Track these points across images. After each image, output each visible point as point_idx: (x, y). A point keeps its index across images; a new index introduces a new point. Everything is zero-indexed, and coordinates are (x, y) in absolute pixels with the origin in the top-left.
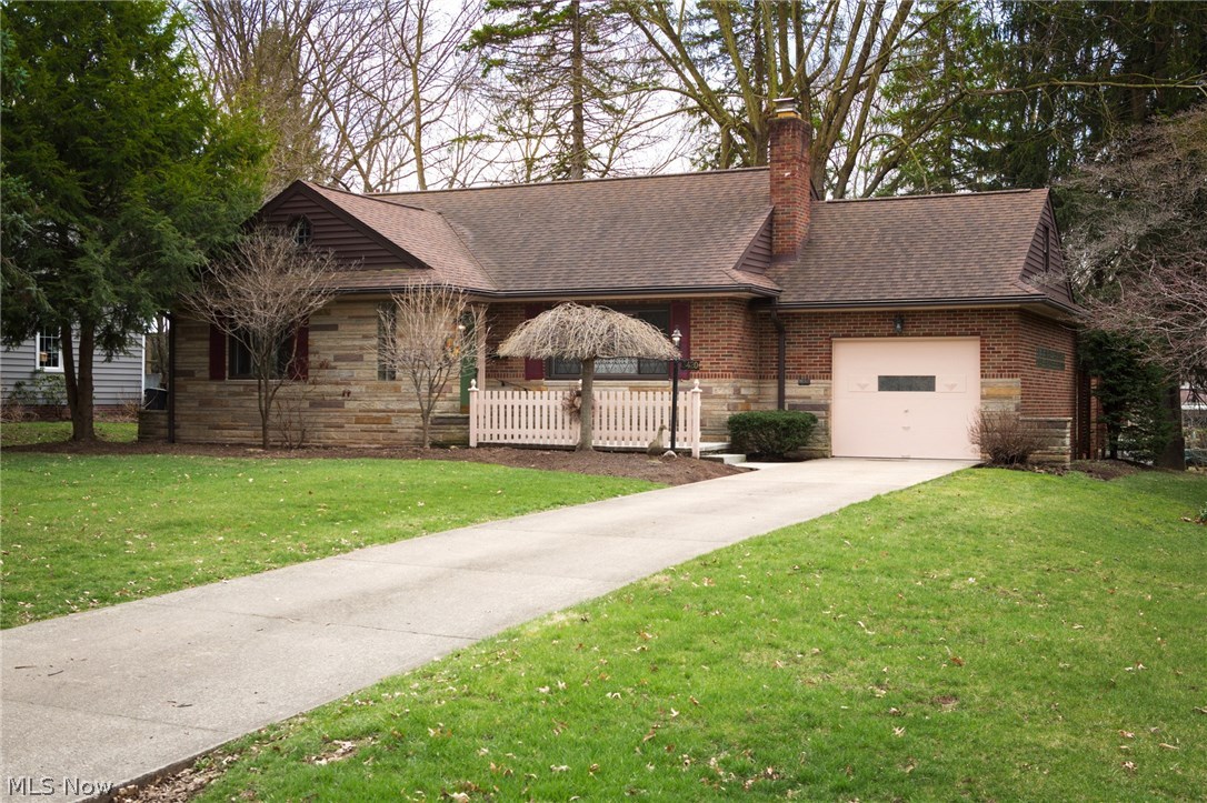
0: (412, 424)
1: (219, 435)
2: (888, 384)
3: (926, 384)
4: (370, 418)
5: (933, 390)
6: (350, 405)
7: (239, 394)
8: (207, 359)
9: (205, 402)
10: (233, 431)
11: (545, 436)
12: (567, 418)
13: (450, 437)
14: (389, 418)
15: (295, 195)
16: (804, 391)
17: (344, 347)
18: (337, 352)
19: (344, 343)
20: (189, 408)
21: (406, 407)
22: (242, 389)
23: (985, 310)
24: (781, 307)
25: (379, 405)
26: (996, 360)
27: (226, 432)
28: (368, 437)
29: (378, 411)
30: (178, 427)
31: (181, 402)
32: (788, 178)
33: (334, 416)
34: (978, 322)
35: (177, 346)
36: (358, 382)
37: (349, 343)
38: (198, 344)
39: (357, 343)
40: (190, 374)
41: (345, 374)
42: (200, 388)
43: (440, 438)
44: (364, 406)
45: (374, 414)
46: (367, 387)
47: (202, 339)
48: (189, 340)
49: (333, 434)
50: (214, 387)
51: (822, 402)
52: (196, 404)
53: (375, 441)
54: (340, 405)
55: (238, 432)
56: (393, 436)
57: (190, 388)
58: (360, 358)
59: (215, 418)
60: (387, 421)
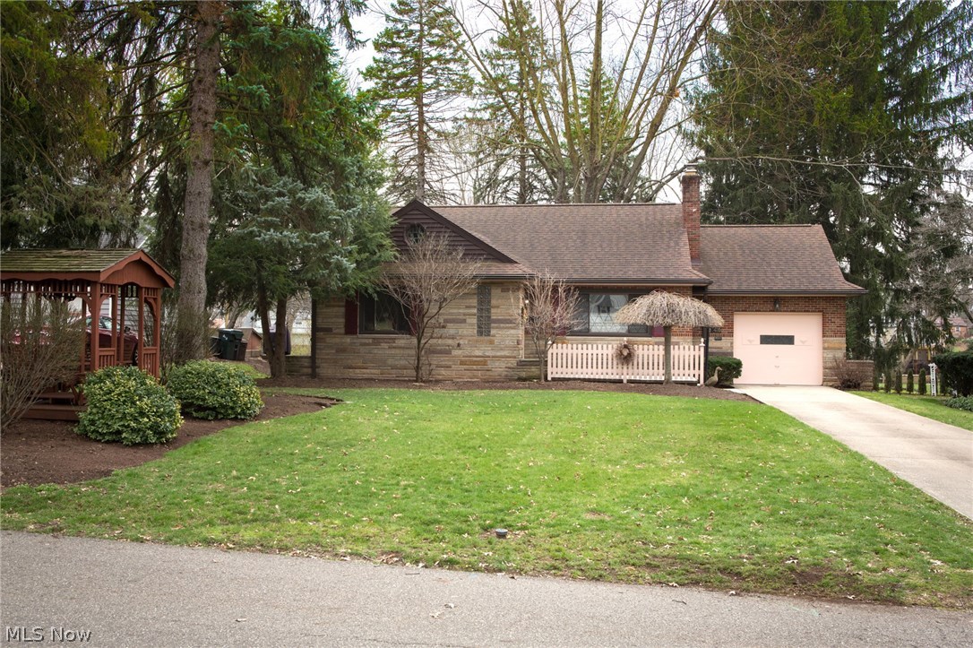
0: (504, 365)
1: (352, 373)
2: (766, 340)
3: (789, 340)
4: (471, 361)
5: (793, 344)
6: (456, 352)
7: (368, 344)
8: (343, 320)
9: (341, 350)
10: (364, 371)
11: (600, 373)
12: (615, 363)
13: (531, 374)
14: (486, 361)
15: (413, 210)
16: (718, 344)
17: (452, 314)
18: (446, 317)
19: (452, 311)
20: (328, 354)
21: (498, 354)
22: (371, 341)
23: (827, 297)
24: (711, 293)
25: (477, 353)
26: (833, 327)
27: (358, 371)
28: (470, 374)
29: (477, 357)
30: (319, 367)
31: (320, 349)
32: (695, 212)
33: (444, 360)
34: (822, 304)
35: (318, 310)
36: (462, 337)
37: (455, 311)
38: (336, 309)
39: (461, 311)
40: (328, 330)
41: (452, 332)
42: (337, 340)
43: (523, 375)
44: (467, 353)
45: (475, 359)
46: (470, 341)
47: (339, 306)
48: (327, 306)
49: (443, 371)
50: (348, 339)
51: (729, 351)
52: (334, 351)
53: (475, 377)
54: (448, 352)
55: (368, 371)
56: (488, 373)
57: (328, 340)
58: (464, 321)
59: (349, 361)
60: (485, 363)
